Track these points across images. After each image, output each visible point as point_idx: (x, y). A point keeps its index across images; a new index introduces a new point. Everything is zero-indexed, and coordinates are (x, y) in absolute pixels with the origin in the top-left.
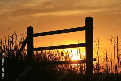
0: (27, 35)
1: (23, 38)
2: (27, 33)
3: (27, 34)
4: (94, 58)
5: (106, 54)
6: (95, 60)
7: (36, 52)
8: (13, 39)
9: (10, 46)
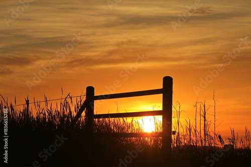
0: (86, 97)
1: (81, 101)
2: (85, 94)
4: (173, 130)
6: (174, 133)
7: (97, 119)
8: (67, 103)
9: (64, 112)
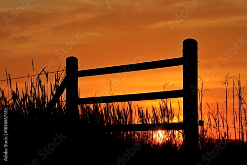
0: (66, 73)
2: (65, 69)
3: (65, 71)
5: (218, 109)
